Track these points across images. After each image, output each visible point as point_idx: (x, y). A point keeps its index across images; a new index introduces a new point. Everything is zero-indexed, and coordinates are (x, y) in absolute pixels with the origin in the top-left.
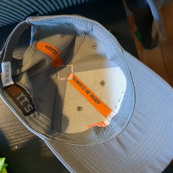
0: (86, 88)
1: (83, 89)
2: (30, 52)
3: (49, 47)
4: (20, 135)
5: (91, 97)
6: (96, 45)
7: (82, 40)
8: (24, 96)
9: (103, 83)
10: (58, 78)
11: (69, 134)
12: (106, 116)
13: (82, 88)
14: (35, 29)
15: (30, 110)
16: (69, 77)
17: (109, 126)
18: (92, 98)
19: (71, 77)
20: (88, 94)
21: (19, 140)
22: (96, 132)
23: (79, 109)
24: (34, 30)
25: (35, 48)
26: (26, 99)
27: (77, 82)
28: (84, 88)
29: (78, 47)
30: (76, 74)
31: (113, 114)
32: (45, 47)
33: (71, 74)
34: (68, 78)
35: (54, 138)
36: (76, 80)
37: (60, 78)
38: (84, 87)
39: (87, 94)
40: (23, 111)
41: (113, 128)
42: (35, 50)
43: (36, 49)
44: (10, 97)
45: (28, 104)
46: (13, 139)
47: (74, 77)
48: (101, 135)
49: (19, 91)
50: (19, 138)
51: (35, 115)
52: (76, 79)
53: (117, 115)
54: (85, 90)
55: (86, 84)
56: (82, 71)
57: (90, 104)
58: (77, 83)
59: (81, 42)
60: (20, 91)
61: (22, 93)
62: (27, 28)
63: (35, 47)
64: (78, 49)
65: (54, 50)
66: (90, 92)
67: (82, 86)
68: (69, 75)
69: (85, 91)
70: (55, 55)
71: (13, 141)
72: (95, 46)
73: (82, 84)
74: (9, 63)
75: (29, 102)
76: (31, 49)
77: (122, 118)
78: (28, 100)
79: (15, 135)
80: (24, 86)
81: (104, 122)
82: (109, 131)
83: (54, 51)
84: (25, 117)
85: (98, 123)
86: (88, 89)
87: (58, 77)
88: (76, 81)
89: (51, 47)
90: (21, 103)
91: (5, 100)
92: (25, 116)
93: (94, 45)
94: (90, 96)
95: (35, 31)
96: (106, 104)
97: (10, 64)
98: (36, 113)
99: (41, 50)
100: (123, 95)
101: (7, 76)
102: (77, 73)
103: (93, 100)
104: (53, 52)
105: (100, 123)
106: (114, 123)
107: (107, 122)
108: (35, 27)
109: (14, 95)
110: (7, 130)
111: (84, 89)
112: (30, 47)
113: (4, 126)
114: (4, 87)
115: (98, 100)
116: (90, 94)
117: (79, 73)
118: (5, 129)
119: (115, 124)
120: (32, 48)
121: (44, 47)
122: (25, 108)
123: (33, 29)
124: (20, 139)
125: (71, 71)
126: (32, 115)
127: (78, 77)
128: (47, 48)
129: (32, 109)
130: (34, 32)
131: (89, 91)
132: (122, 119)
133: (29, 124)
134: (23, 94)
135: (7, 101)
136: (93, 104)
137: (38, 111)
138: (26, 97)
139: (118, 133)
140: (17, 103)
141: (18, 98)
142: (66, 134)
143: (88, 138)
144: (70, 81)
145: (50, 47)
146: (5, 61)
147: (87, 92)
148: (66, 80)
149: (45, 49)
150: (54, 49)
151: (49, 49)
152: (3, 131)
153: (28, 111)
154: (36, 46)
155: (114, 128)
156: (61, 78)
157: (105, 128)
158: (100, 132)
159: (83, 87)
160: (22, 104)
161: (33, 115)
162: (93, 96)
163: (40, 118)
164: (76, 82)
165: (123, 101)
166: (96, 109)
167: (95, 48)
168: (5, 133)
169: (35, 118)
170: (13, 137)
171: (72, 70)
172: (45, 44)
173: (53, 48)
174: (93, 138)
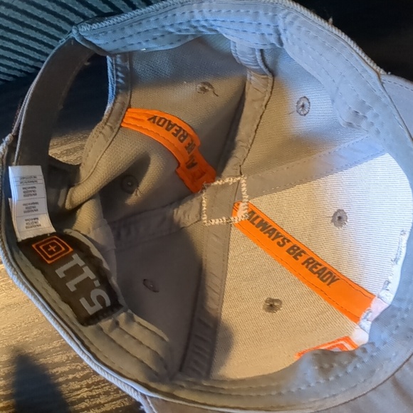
0: (289, 241)
1: (281, 243)
2: (101, 136)
3: (161, 119)
4: (102, 387)
5: (307, 267)
6: (306, 103)
7: (266, 98)
8: (81, 263)
9: (340, 218)
10: (205, 222)
11: (234, 382)
12: (356, 319)
13: (278, 243)
14: (119, 74)
15: (98, 307)
16: (236, 215)
17: (365, 347)
18: (311, 270)
19: (241, 214)
20: (297, 259)
21: (102, 402)
22: (321, 368)
23: (271, 305)
24: (117, 76)
25: (118, 126)
26: (88, 273)
27: (263, 227)
28: (283, 240)
29: (257, 121)
30: (255, 201)
31: (377, 307)
32: (149, 120)
33: (242, 204)
34: (232, 218)
35: (177, 393)
36: (259, 220)
37: (209, 219)
38: (285, 238)
39: (295, 257)
40: (77, 309)
41: (378, 349)
42: (116, 130)
43: (121, 126)
44: (36, 268)
45: (94, 287)
46: (82, 400)
47: (252, 213)
48: (337, 377)
49: (67, 249)
50: (99, 395)
51: (117, 323)
52: (258, 217)
53: (390, 306)
54: (288, 246)
55: (289, 231)
56: (276, 191)
57: (305, 288)
58: (261, 230)
59: (264, 104)
60: (71, 250)
61: (75, 256)
62: (87, 64)
63: (116, 121)
64: (255, 127)
65: (176, 127)
66: (303, 252)
67: (278, 236)
68: (234, 208)
69: (288, 251)
70: (182, 141)
71: (83, 405)
72: (303, 106)
73: (276, 230)
74: (37, 171)
75: (97, 283)
76: (106, 127)
77: (407, 311)
78: (92, 276)
79: (88, 386)
80: (85, 236)
81: (350, 337)
82: (366, 360)
83: (176, 130)
84: (83, 328)
85: (329, 343)
86: (295, 243)
87: (205, 218)
88: (256, 222)
89: (166, 120)
90: (71, 285)
91: (19, 277)
92: (82, 324)
93: (301, 104)
94: (303, 264)
95: (120, 80)
96: (357, 281)
97: (41, 173)
98: (122, 317)
99: (134, 129)
100: (405, 238)
101: (30, 208)
102: (260, 198)
103: (315, 273)
104: (173, 133)
105: (339, 340)
106: (382, 332)
107: (360, 335)
108: (119, 68)
109: (49, 262)
110: (65, 372)
111: (284, 244)
112: (101, 123)
113: (56, 360)
114: (20, 240)
115: (329, 273)
116: (302, 259)
117: (265, 198)
118: (60, 370)
119: (385, 335)
120: (108, 124)
121: (147, 119)
122: (83, 301)
123: (113, 75)
124: (102, 400)
125: (242, 195)
126: (105, 324)
127: (263, 210)
128: (154, 122)
129: (108, 303)
130: (117, 82)
131: (298, 248)
132: (406, 316)
133: (92, 350)
134: (77, 260)
135: (24, 280)
136: (316, 288)
137: (129, 311)
138: (87, 267)
139: (396, 362)
140: (58, 285)
141: (60, 272)
142: (224, 381)
143: (294, 390)
144: (240, 224)
145: (163, 120)
146: (19, 163)
147: (295, 251)
148: (229, 224)
149: (149, 126)
150: (175, 125)
151: (160, 123)
152: (53, 375)
153: (91, 311)
154: (121, 118)
155: (382, 348)
156: (213, 220)
157: (352, 354)
158: (335, 365)
159: (279, 240)
160: (72, 289)
161: (110, 321)
162: (314, 261)
163: (135, 330)
164: (257, 227)
165: (406, 257)
166: (325, 300)
167: (305, 112)
168: (61, 380)
169: (117, 330)
170: (84, 393)
171: (244, 193)
172: (147, 112)
173: (173, 122)
174: (309, 386)
